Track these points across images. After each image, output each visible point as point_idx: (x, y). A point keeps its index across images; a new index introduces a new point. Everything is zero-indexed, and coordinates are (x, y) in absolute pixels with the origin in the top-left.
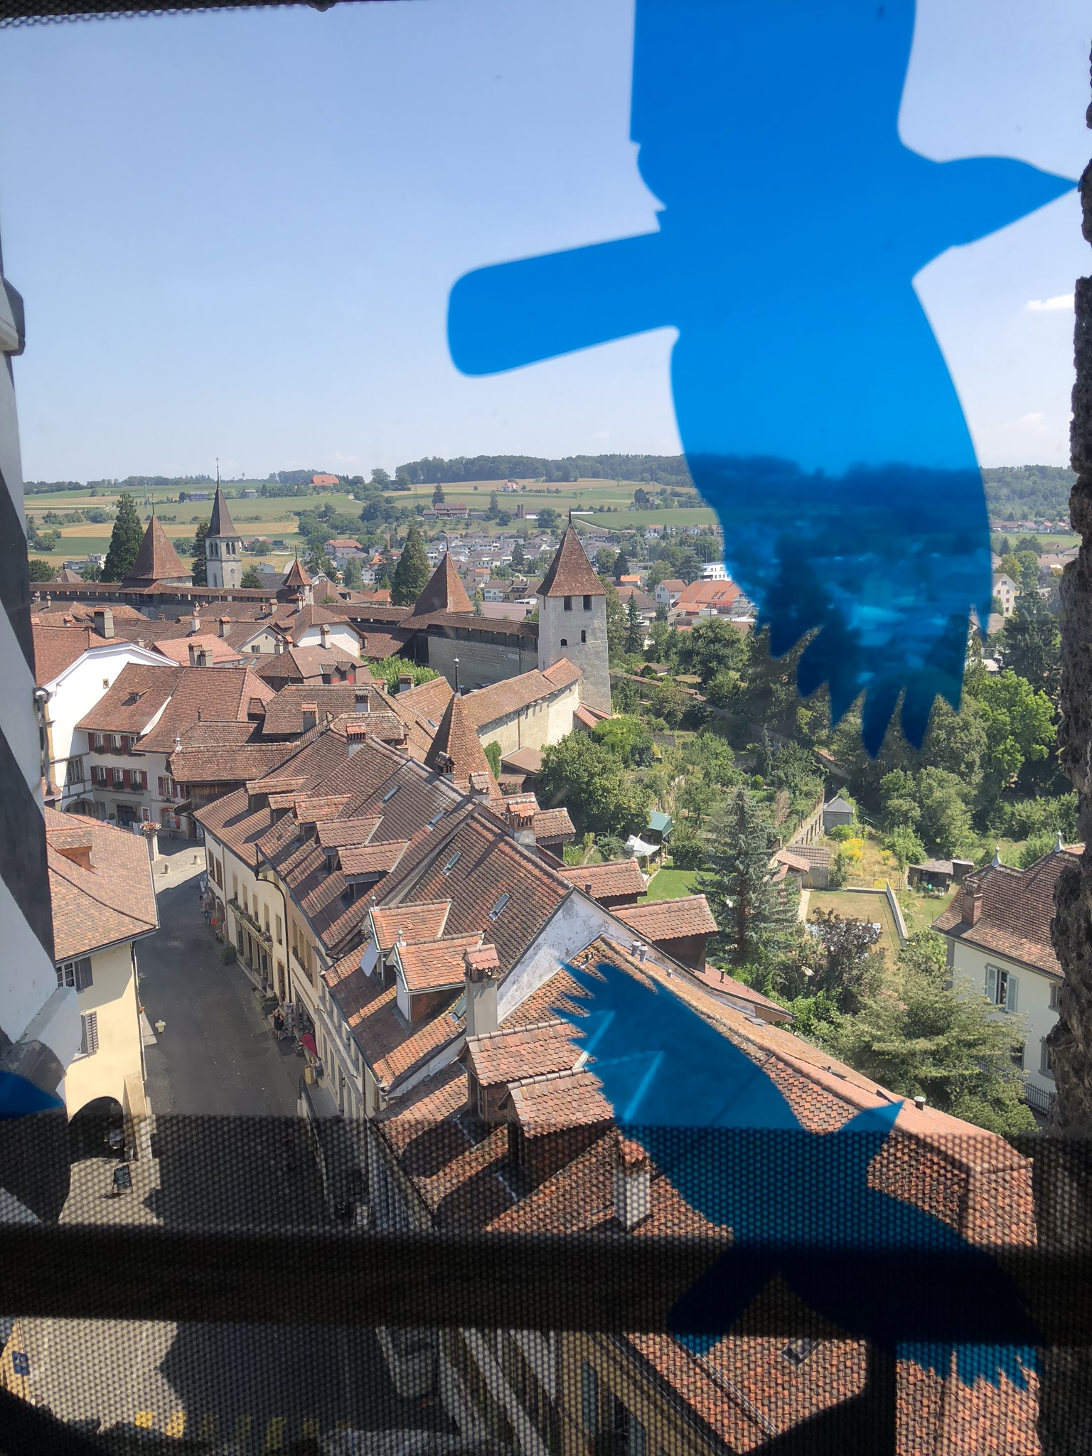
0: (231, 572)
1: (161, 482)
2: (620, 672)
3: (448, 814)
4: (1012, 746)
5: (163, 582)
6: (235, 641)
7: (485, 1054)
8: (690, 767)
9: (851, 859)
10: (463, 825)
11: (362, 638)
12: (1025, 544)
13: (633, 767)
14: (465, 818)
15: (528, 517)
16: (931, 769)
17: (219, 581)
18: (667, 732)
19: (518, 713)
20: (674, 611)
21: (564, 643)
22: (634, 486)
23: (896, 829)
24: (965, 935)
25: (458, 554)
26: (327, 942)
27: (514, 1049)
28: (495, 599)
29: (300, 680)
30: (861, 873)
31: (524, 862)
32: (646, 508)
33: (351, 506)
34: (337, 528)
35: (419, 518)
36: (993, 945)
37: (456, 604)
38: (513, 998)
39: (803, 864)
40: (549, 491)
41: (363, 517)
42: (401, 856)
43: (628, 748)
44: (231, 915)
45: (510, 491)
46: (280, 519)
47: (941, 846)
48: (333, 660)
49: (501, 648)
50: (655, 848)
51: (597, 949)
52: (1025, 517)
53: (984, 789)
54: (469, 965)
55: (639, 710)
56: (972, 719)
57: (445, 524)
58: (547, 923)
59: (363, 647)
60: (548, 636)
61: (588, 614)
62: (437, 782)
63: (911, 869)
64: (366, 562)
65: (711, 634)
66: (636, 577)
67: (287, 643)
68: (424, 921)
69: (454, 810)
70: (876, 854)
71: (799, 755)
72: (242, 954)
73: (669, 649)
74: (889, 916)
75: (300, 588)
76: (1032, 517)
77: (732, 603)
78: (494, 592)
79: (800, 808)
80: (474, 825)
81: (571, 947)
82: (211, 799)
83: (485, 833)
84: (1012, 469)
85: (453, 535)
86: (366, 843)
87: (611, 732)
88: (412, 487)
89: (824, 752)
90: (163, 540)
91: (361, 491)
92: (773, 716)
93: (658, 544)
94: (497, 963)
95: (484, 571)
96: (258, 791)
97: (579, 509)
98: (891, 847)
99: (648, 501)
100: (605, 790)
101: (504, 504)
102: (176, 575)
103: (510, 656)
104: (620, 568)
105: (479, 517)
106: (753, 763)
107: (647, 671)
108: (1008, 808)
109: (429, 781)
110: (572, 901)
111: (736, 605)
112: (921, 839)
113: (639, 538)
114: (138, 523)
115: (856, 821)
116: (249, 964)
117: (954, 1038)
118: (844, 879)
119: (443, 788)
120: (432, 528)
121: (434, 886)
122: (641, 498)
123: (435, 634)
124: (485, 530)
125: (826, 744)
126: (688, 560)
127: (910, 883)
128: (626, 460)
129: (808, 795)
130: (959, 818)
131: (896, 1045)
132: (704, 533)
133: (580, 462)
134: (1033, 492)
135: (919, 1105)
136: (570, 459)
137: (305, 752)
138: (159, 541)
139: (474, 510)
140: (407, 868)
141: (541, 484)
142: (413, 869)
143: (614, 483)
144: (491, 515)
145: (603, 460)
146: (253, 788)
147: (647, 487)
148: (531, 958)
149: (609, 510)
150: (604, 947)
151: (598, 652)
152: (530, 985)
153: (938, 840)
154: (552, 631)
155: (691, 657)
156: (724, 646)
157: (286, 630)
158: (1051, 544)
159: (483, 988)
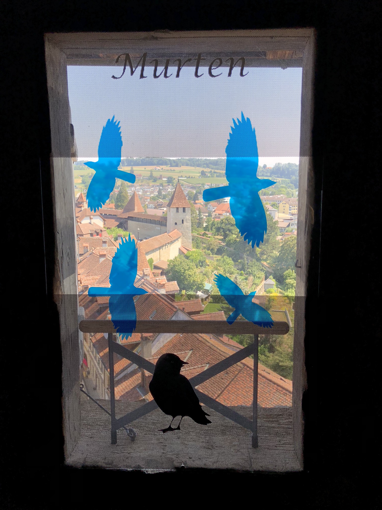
2: (195, 234)
8: (219, 268)
11: (104, 220)
13: (199, 267)
14: (141, 284)
15: (164, 179)
18: (211, 255)
19: (160, 248)
20: (214, 213)
21: (176, 224)
22: (201, 169)
23: (289, 290)
25: (139, 192)
28: (151, 208)
29: (82, 235)
31: (162, 300)
32: (205, 177)
37: (138, 209)
40: (171, 170)
43: (198, 261)
45: (157, 170)
48: (94, 228)
49: (154, 225)
50: (207, 296)
55: (202, 248)
59: (105, 224)
60: (170, 222)
61: (184, 214)
65: (227, 222)
66: (201, 201)
67: (77, 222)
69: (138, 281)
71: (256, 264)
73: (212, 227)
75: (82, 202)
78: (151, 205)
79: (256, 282)
80: (144, 287)
83: (148, 289)
85: (137, 185)
87: (192, 255)
88: (123, 167)
89: (265, 263)
92: (247, 250)
95: (148, 198)
97: (182, 177)
99: (205, 174)
100: (189, 275)
101: (155, 174)
103: (157, 228)
104: (195, 198)
105: (146, 179)
106: (240, 267)
107: (204, 234)
113: (202, 188)
115: (275, 287)
118: (271, 307)
123: (131, 220)
124: (148, 183)
125: (265, 260)
128: (198, 160)
129: (259, 278)
133: (182, 160)
136: (179, 159)
137: (84, 261)
139: (144, 176)
141: (168, 168)
143: (194, 168)
144: (151, 178)
145: (190, 160)
147: (205, 170)
149: (192, 177)
151: (188, 227)
154: (172, 219)
155: (220, 230)
156: (231, 226)
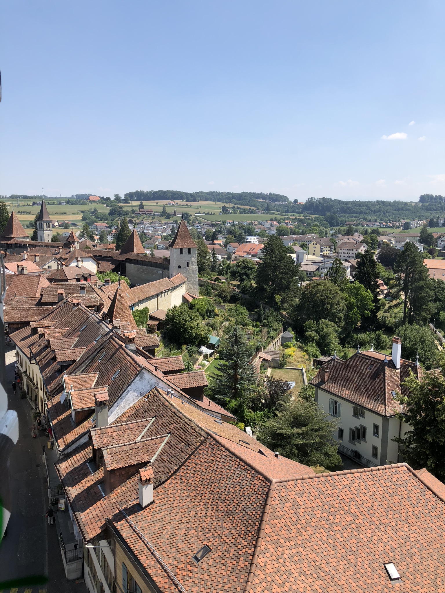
0: (47, 235)
1: (25, 197)
2: (205, 279)
3: (103, 336)
4: (356, 312)
5: (17, 239)
6: (41, 264)
7: (98, 436)
8: (230, 318)
9: (290, 356)
10: (108, 341)
11: (98, 263)
12: (373, 232)
13: (206, 318)
14: (109, 338)
15: (178, 216)
16: (323, 320)
17: (43, 239)
18: (222, 304)
19: (157, 295)
20: (234, 255)
21: (180, 267)
22: (221, 204)
23: (309, 344)
24: (321, 387)
25: (149, 230)
26: (49, 389)
27: (110, 434)
28: (162, 249)
29: (67, 280)
30: (294, 362)
31: (127, 357)
32: (226, 214)
33: (105, 209)
34: (98, 218)
35: (133, 215)
36: (331, 391)
37: (138, 250)
38: (117, 413)
39: (269, 357)
40: (187, 205)
41: (110, 214)
42: (82, 354)
43: (205, 310)
44: (24, 378)
45: (171, 205)
46: (75, 214)
47: (327, 351)
48: (81, 272)
49: (155, 269)
50: (212, 351)
51: (153, 392)
52: (376, 221)
53: (344, 329)
54: (96, 399)
55: (213, 295)
56: (341, 300)
57: (144, 217)
58: (132, 382)
59: (98, 267)
60: (173, 265)
61: (190, 255)
62: (102, 323)
63: (314, 360)
64: (110, 232)
65: (243, 265)
66: (221, 241)
67: (62, 265)
68: (86, 381)
69: (106, 335)
70: (301, 354)
71: (274, 314)
72: (28, 394)
73: (227, 271)
74: (302, 378)
75: (73, 242)
76: (379, 221)
77: (257, 253)
78: (162, 246)
79: (271, 335)
80: (113, 341)
81: (142, 391)
82: (17, 329)
83: (116, 345)
84: (371, 201)
85: (147, 222)
86: (71, 348)
87: (197, 303)
88: (130, 202)
89: (284, 313)
90: (17, 221)
91: (109, 203)
92: (265, 298)
93: (230, 228)
94: (108, 398)
95: (159, 237)
96: (35, 326)
97: (199, 213)
98: (306, 351)
99: (227, 210)
100: (192, 327)
101: (168, 210)
102: (22, 236)
103: (158, 272)
104: (213, 237)
105: (158, 215)
106: (256, 317)
107: (217, 279)
108: (355, 336)
109: (98, 323)
110: (143, 373)
111: (258, 253)
112: (319, 348)
113: (223, 226)
114: (8, 214)
115: (294, 340)
116: (31, 399)
117: (310, 428)
118: (285, 364)
119: (103, 326)
120: (138, 219)
121: (94, 367)
122: (224, 209)
123: (128, 262)
124: (160, 221)
125: (285, 309)
126: (241, 235)
127: (314, 365)
128: (219, 194)
129: (276, 330)
130: (334, 339)
131: (287, 431)
132: (249, 224)
133: (200, 194)
134: (379, 211)
135: (276, 456)
136: (196, 193)
137: (57, 310)
138: (15, 222)
139: (156, 212)
140: (84, 359)
141: (184, 203)
142: (86, 360)
143: (214, 203)
144: (163, 214)
145: (210, 193)
146: (33, 325)
147: (227, 205)
148: (125, 396)
149: (211, 214)
150: (156, 392)
151: (194, 271)
152: (124, 407)
153: (326, 349)
154: (175, 262)
155: (235, 274)
156: (249, 270)
157: (65, 259)
158: (384, 232)
159: (102, 409)
